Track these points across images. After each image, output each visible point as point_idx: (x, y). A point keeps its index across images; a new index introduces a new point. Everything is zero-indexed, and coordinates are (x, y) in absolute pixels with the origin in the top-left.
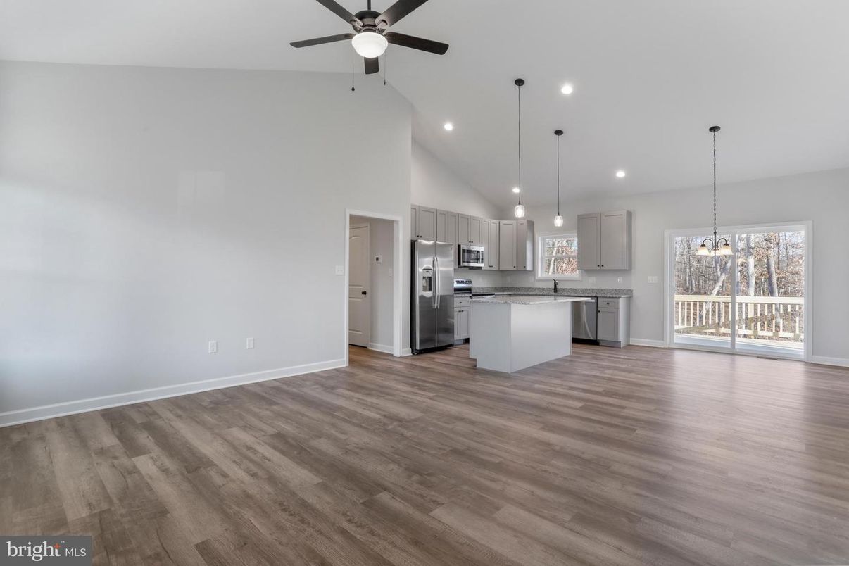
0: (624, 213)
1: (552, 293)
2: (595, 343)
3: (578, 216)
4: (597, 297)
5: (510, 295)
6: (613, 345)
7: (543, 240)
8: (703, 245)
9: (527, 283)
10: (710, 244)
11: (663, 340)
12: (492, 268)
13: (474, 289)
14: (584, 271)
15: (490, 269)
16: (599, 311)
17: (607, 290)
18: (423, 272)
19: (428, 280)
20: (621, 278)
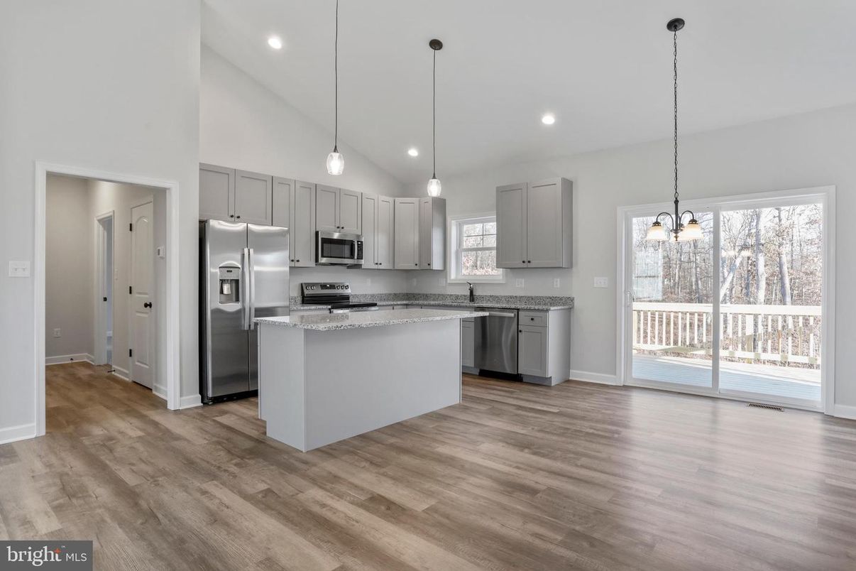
0: (559, 181)
1: (467, 303)
2: (516, 378)
3: (497, 188)
4: (518, 310)
5: (407, 305)
6: (541, 383)
7: (460, 226)
8: (657, 224)
9: (436, 287)
10: (668, 222)
11: (615, 374)
12: (380, 267)
13: (356, 296)
14: (509, 270)
15: (376, 267)
16: (520, 331)
17: (540, 298)
18: (220, 271)
19: (234, 285)
20: (559, 280)
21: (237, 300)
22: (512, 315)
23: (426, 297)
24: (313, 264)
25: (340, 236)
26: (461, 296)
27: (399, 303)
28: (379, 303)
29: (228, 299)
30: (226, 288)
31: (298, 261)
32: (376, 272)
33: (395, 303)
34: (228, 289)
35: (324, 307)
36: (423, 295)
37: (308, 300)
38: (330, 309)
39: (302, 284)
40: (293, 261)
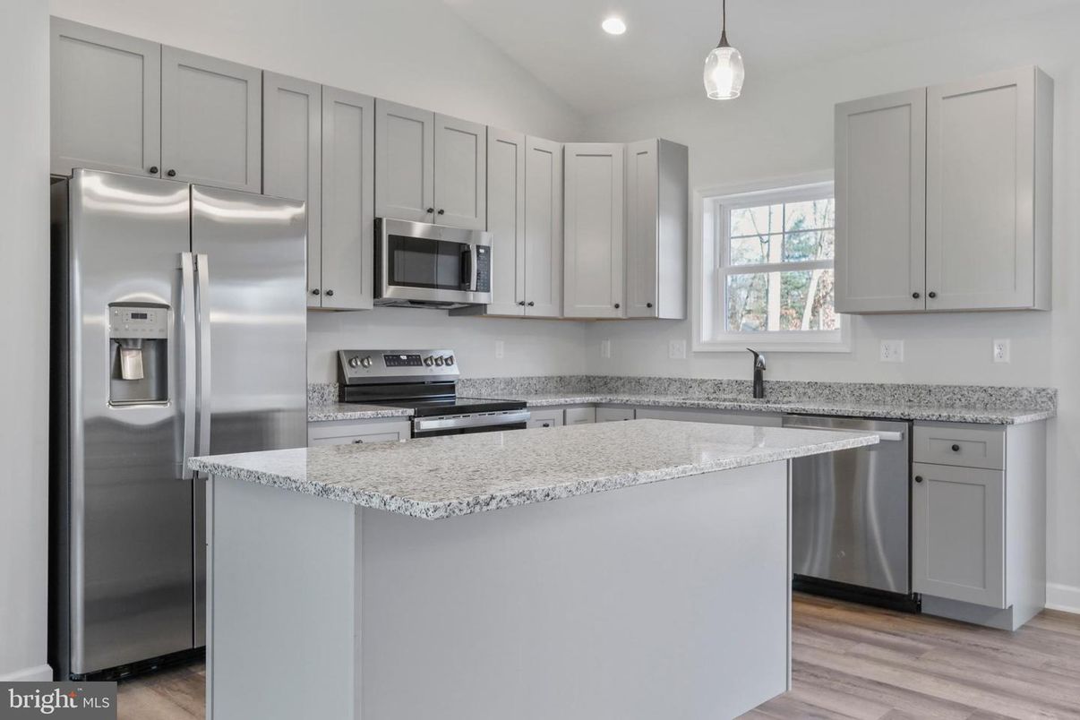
0: (1026, 80)
1: (746, 401)
3: (838, 106)
4: (911, 421)
7: (722, 213)
9: (663, 361)
13: (470, 383)
14: (859, 317)
15: (520, 311)
16: (919, 479)
17: (953, 390)
18: (113, 317)
19: (153, 354)
20: (1008, 342)
21: (162, 396)
22: (895, 435)
23: (638, 384)
24: (367, 302)
25: (433, 229)
26: (729, 383)
27: (578, 399)
28: (531, 401)
29: (136, 392)
30: (132, 364)
31: (330, 293)
32: (522, 322)
33: (569, 400)
34: (137, 366)
35: (398, 412)
36: (630, 380)
37: (354, 393)
38: (411, 418)
39: (338, 353)
40: (315, 292)
